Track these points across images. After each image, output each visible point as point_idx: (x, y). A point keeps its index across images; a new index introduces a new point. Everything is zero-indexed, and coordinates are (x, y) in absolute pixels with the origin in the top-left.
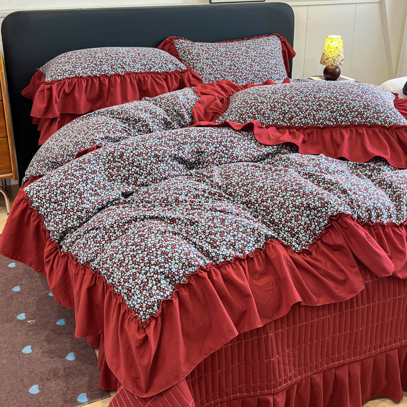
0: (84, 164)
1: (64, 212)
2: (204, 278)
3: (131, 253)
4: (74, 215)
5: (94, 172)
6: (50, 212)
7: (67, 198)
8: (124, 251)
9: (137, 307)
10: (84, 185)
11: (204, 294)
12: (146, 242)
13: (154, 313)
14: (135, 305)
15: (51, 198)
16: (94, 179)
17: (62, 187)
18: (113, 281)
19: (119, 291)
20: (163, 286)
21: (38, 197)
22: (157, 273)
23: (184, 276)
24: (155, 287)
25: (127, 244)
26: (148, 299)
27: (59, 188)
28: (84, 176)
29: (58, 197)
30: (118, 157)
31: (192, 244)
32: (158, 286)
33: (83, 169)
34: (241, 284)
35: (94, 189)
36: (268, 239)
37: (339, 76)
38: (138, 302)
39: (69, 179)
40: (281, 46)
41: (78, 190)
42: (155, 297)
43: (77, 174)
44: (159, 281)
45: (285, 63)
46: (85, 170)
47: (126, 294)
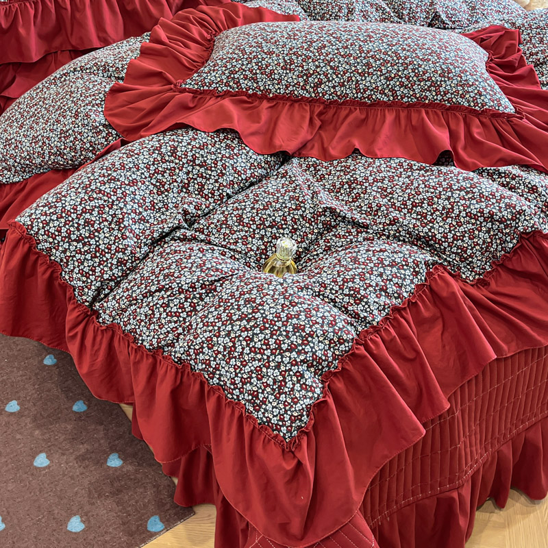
0: (115, 171)
1: (95, 254)
2: (363, 357)
3: (244, 334)
4: (112, 258)
5: (133, 183)
6: (70, 256)
7: (97, 231)
8: (229, 332)
9: (274, 421)
10: (122, 205)
11: (365, 379)
12: (262, 311)
13: (303, 425)
14: (271, 419)
15: (70, 234)
16: (136, 195)
17: (86, 213)
19: (235, 397)
20: (309, 382)
21: (47, 233)
22: (297, 364)
23: (334, 359)
24: (297, 387)
25: (229, 317)
26: (292, 406)
27: (81, 215)
28: (119, 191)
29: (82, 231)
32: (302, 383)
33: (115, 179)
35: (138, 211)
36: (430, 266)
38: (275, 414)
39: (94, 199)
41: (113, 218)
42: (302, 402)
43: (107, 188)
44: (302, 376)
46: (118, 180)
47: (251, 403)
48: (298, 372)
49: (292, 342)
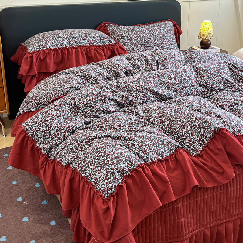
0: (57, 107)
1: (49, 136)
2: (140, 172)
3: (97, 158)
4: (56, 137)
5: (64, 111)
6: (40, 137)
7: (49, 128)
8: (92, 157)
9: (102, 189)
10: (59, 119)
11: (140, 181)
12: (105, 151)
13: (112, 193)
14: (101, 189)
15: (39, 129)
16: (65, 116)
17: (45, 122)
18: (85, 174)
19: (90, 180)
20: (117, 177)
21: (31, 129)
22: (113, 169)
23: (129, 171)
24: (112, 178)
25: (93, 152)
26: (109, 184)
27: (44, 122)
28: (58, 114)
29: (44, 128)
30: (77, 101)
31: (132, 152)
32: (114, 177)
33: (57, 110)
34: (162, 175)
35: (65, 121)
36: (177, 148)
37: (210, 46)
38: (102, 187)
39: (49, 117)
40: (173, 28)
41: (55, 123)
42: (113, 183)
43: (54, 113)
44: (115, 174)
45: (176, 38)
47: (95, 182)
48: (113, 172)
49: (113, 162)
